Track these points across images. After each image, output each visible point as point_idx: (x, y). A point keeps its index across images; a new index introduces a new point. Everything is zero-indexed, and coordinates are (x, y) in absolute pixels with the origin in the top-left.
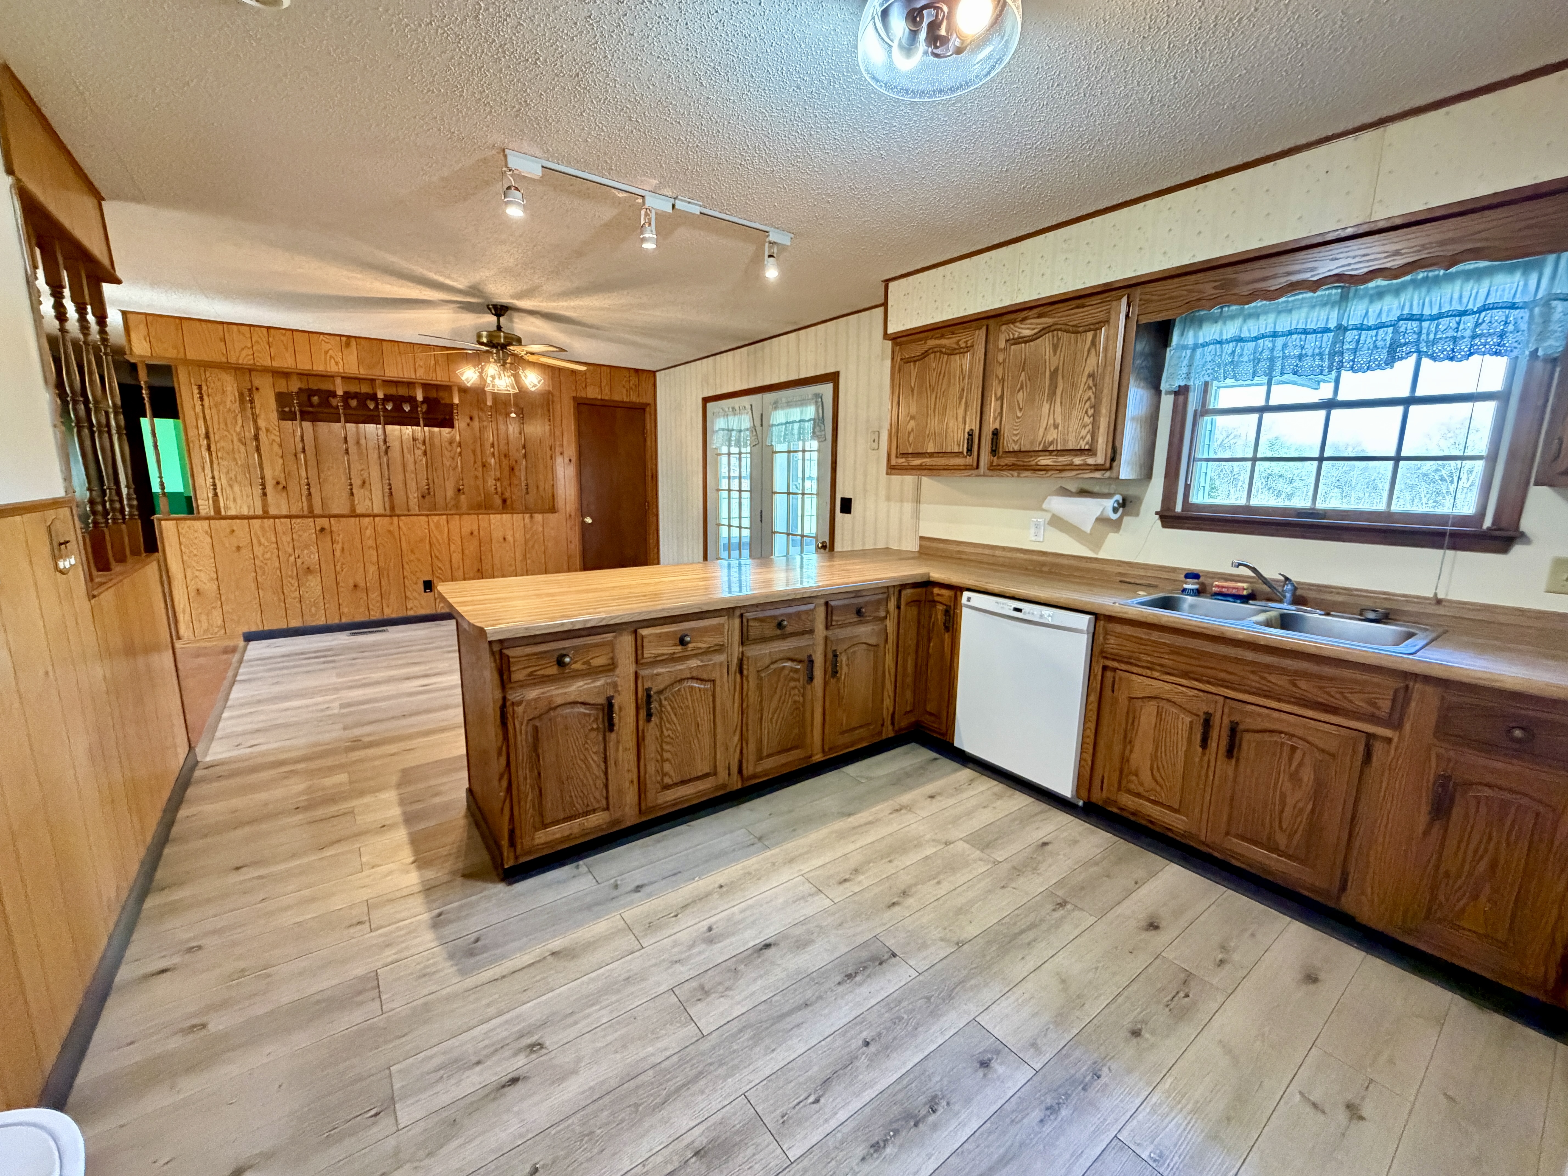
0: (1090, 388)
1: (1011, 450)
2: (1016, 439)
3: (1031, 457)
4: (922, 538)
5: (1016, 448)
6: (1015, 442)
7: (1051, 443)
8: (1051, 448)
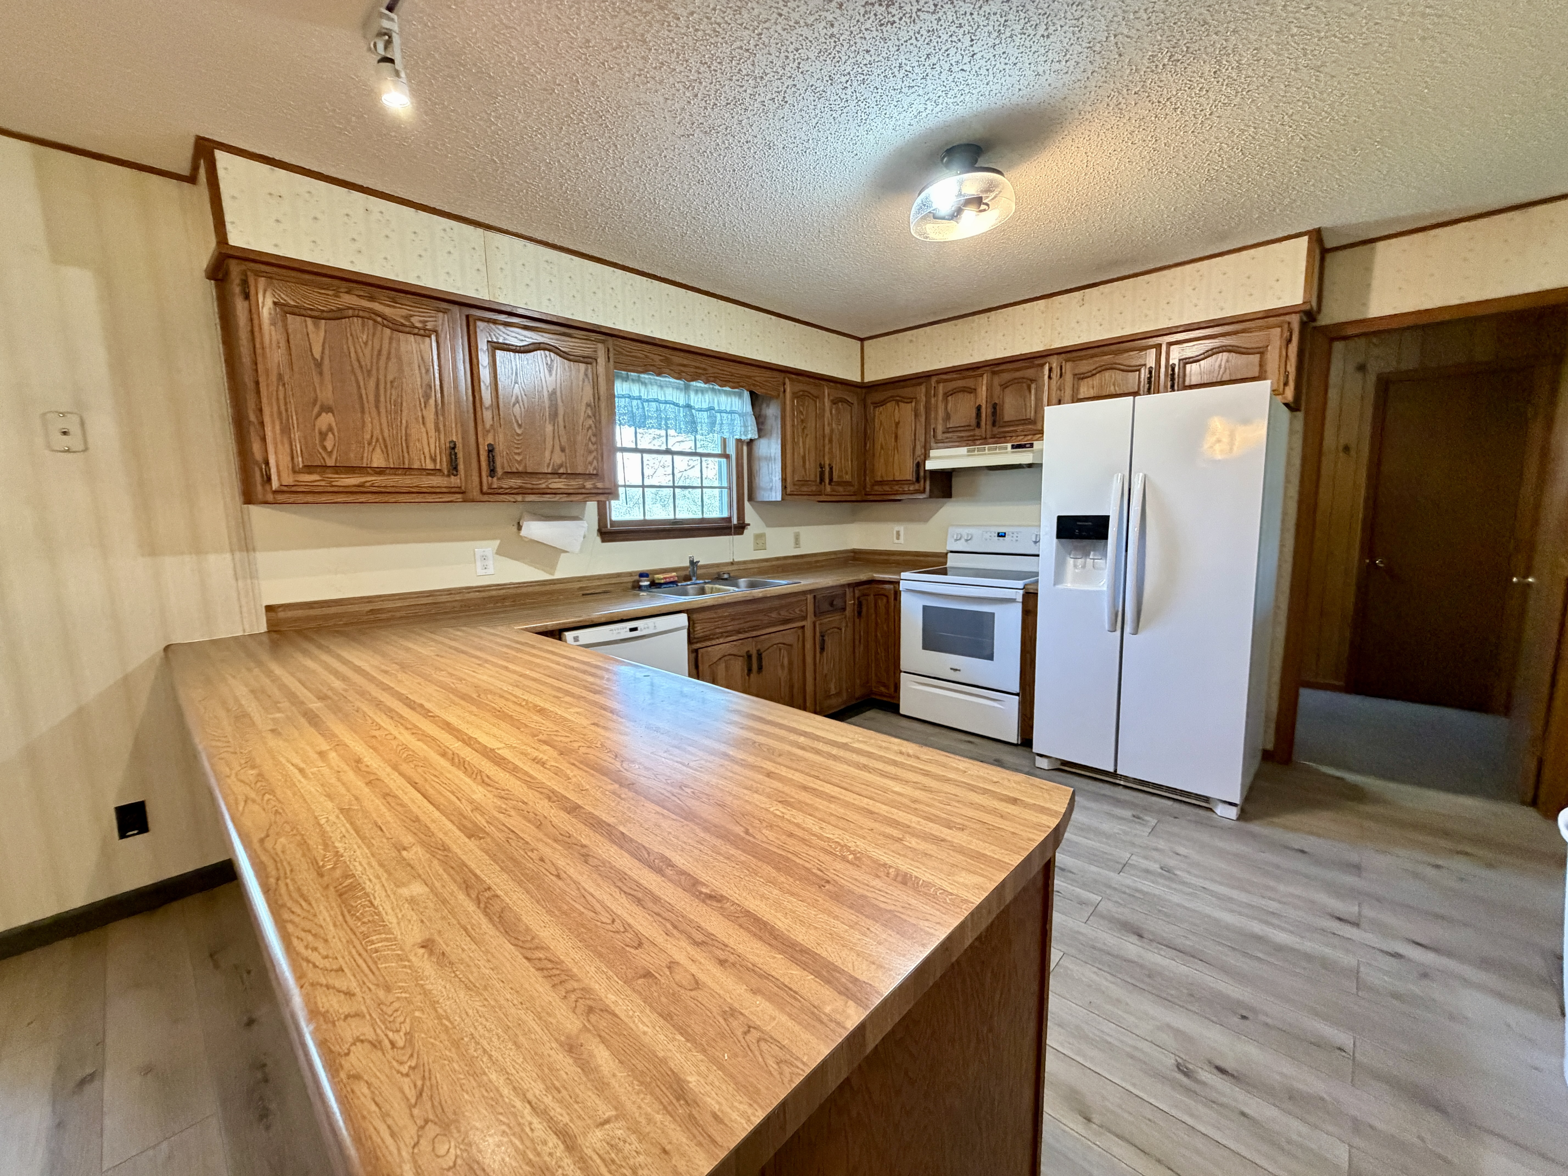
0: (589, 417)
1: (514, 470)
2: (518, 458)
3: (540, 479)
4: (269, 609)
5: (521, 469)
6: (519, 462)
7: (561, 466)
8: (561, 471)
